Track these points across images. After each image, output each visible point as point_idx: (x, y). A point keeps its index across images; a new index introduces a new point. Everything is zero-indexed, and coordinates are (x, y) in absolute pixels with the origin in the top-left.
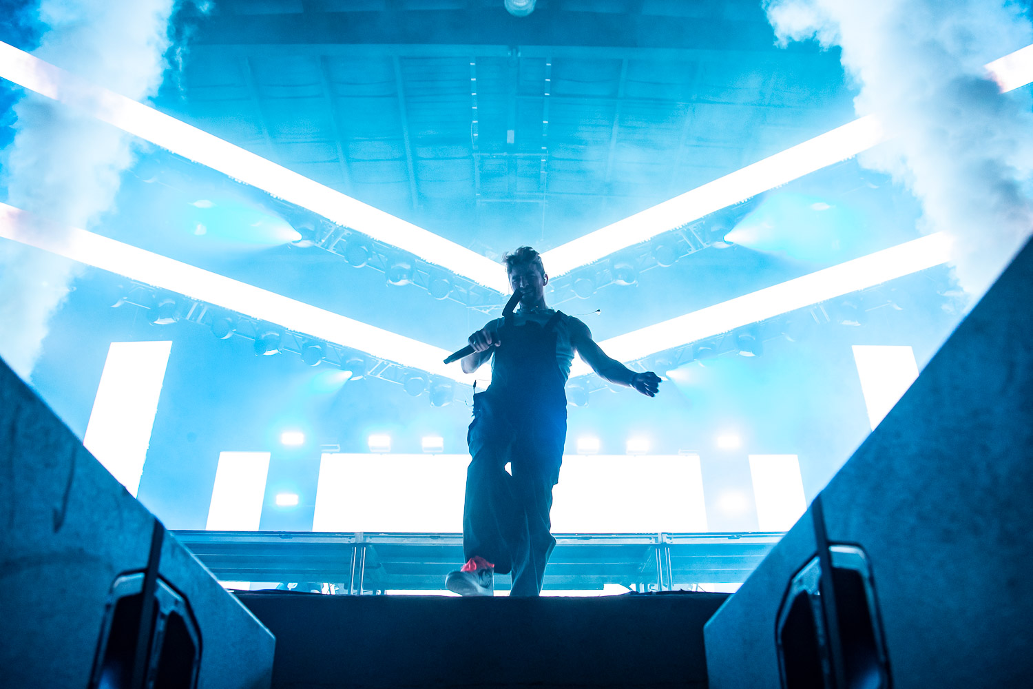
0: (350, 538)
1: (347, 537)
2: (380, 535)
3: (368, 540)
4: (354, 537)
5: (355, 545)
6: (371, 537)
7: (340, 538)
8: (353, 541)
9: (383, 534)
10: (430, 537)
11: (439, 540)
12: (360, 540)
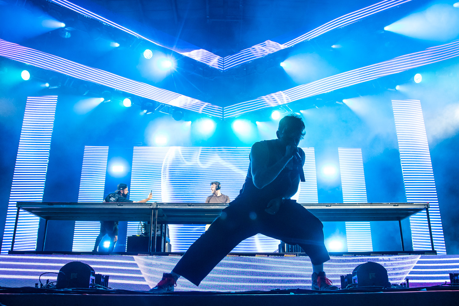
0: (150, 205)
1: (148, 205)
2: (164, 204)
3: (159, 207)
4: (152, 205)
5: (152, 209)
6: (160, 205)
7: (145, 206)
8: (151, 207)
9: (165, 204)
10: (187, 205)
11: (192, 206)
12: (155, 207)
